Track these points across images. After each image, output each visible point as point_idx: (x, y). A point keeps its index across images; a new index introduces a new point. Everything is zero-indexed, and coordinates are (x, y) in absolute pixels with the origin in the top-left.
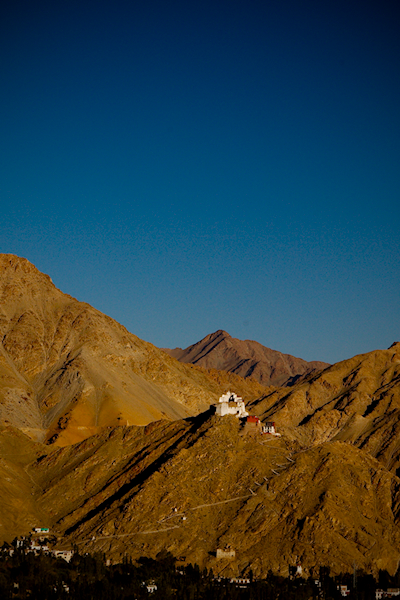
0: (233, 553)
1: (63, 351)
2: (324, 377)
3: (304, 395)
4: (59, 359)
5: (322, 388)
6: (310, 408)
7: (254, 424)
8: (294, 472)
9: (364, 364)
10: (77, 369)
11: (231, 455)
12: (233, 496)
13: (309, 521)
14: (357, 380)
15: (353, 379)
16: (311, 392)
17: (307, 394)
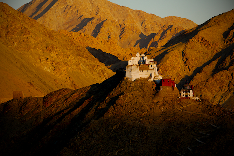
2: (202, 34)
3: (180, 55)
5: (200, 47)
6: (187, 70)
7: (169, 89)
16: (188, 52)
17: (184, 54)
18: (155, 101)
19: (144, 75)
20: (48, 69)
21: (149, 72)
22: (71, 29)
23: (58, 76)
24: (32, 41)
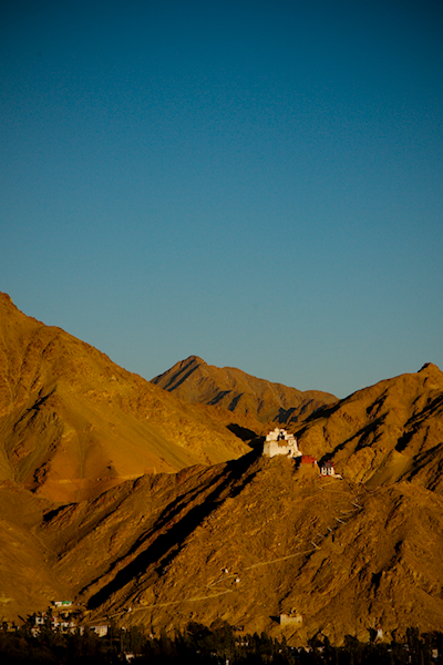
0: (299, 618)
1: (32, 387)
2: (344, 408)
3: (320, 431)
4: (29, 398)
6: (328, 447)
7: (310, 466)
8: (362, 519)
9: (390, 391)
10: (53, 410)
11: (286, 503)
12: (293, 552)
13: (386, 576)
14: (383, 411)
15: (378, 409)
16: (329, 428)
17: (325, 429)
18: (295, 478)
19: (283, 451)
20: (181, 444)
21: (289, 448)
22: (206, 402)
23: (192, 451)
24: (165, 414)
